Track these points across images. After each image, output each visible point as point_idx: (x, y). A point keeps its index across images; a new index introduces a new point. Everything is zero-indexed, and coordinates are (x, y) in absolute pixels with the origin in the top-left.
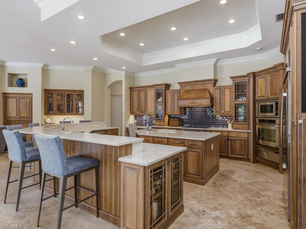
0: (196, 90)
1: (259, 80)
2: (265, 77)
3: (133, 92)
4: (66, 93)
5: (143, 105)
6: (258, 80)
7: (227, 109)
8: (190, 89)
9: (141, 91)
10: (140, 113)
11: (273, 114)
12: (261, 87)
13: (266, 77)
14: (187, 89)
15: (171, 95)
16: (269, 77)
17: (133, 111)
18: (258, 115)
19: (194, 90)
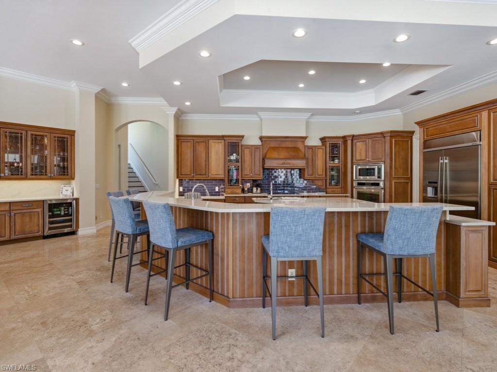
0: (284, 148)
1: (358, 144)
2: (365, 141)
3: (183, 144)
4: (29, 133)
5: (203, 164)
6: (356, 143)
7: (320, 172)
8: (277, 146)
9: (199, 142)
10: (196, 176)
11: (376, 177)
12: (361, 150)
13: (367, 141)
14: (272, 146)
15: (250, 151)
16: (370, 141)
17: (183, 173)
18: (356, 178)
19: (282, 147)
